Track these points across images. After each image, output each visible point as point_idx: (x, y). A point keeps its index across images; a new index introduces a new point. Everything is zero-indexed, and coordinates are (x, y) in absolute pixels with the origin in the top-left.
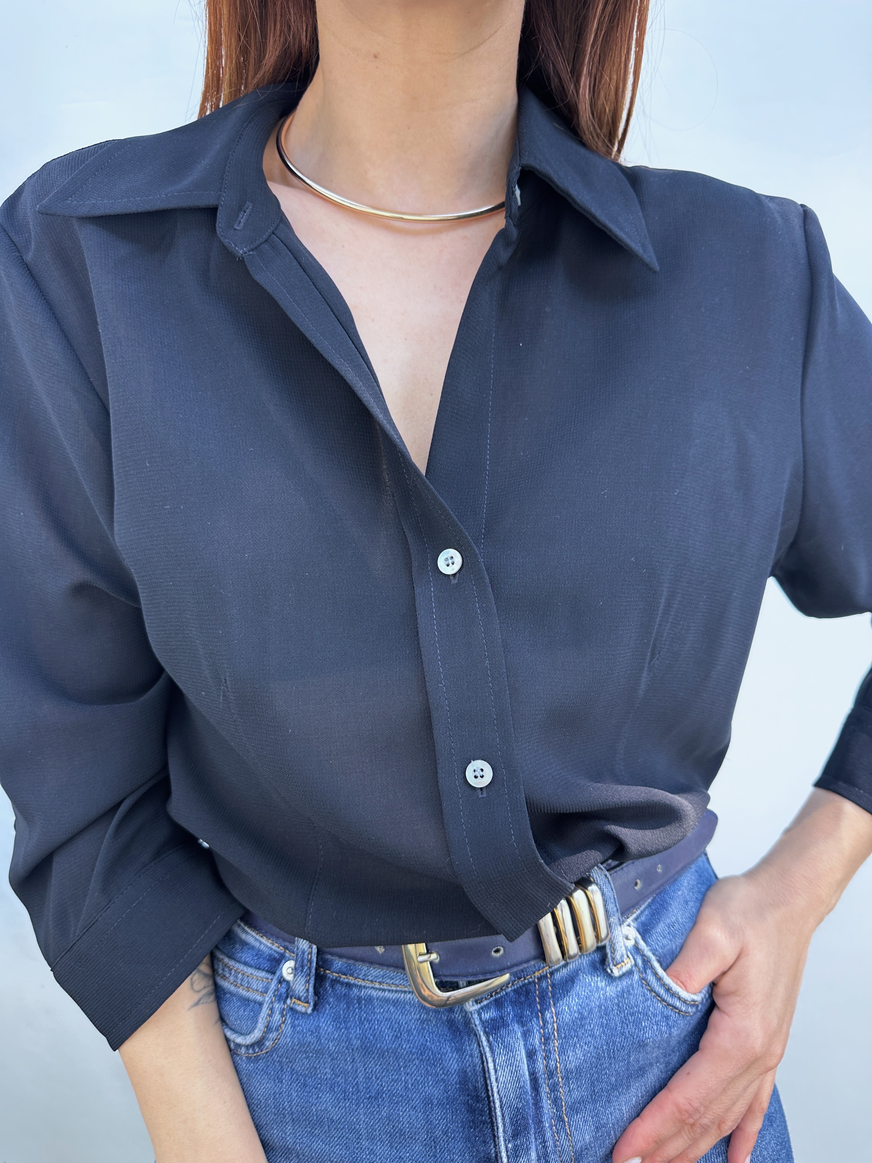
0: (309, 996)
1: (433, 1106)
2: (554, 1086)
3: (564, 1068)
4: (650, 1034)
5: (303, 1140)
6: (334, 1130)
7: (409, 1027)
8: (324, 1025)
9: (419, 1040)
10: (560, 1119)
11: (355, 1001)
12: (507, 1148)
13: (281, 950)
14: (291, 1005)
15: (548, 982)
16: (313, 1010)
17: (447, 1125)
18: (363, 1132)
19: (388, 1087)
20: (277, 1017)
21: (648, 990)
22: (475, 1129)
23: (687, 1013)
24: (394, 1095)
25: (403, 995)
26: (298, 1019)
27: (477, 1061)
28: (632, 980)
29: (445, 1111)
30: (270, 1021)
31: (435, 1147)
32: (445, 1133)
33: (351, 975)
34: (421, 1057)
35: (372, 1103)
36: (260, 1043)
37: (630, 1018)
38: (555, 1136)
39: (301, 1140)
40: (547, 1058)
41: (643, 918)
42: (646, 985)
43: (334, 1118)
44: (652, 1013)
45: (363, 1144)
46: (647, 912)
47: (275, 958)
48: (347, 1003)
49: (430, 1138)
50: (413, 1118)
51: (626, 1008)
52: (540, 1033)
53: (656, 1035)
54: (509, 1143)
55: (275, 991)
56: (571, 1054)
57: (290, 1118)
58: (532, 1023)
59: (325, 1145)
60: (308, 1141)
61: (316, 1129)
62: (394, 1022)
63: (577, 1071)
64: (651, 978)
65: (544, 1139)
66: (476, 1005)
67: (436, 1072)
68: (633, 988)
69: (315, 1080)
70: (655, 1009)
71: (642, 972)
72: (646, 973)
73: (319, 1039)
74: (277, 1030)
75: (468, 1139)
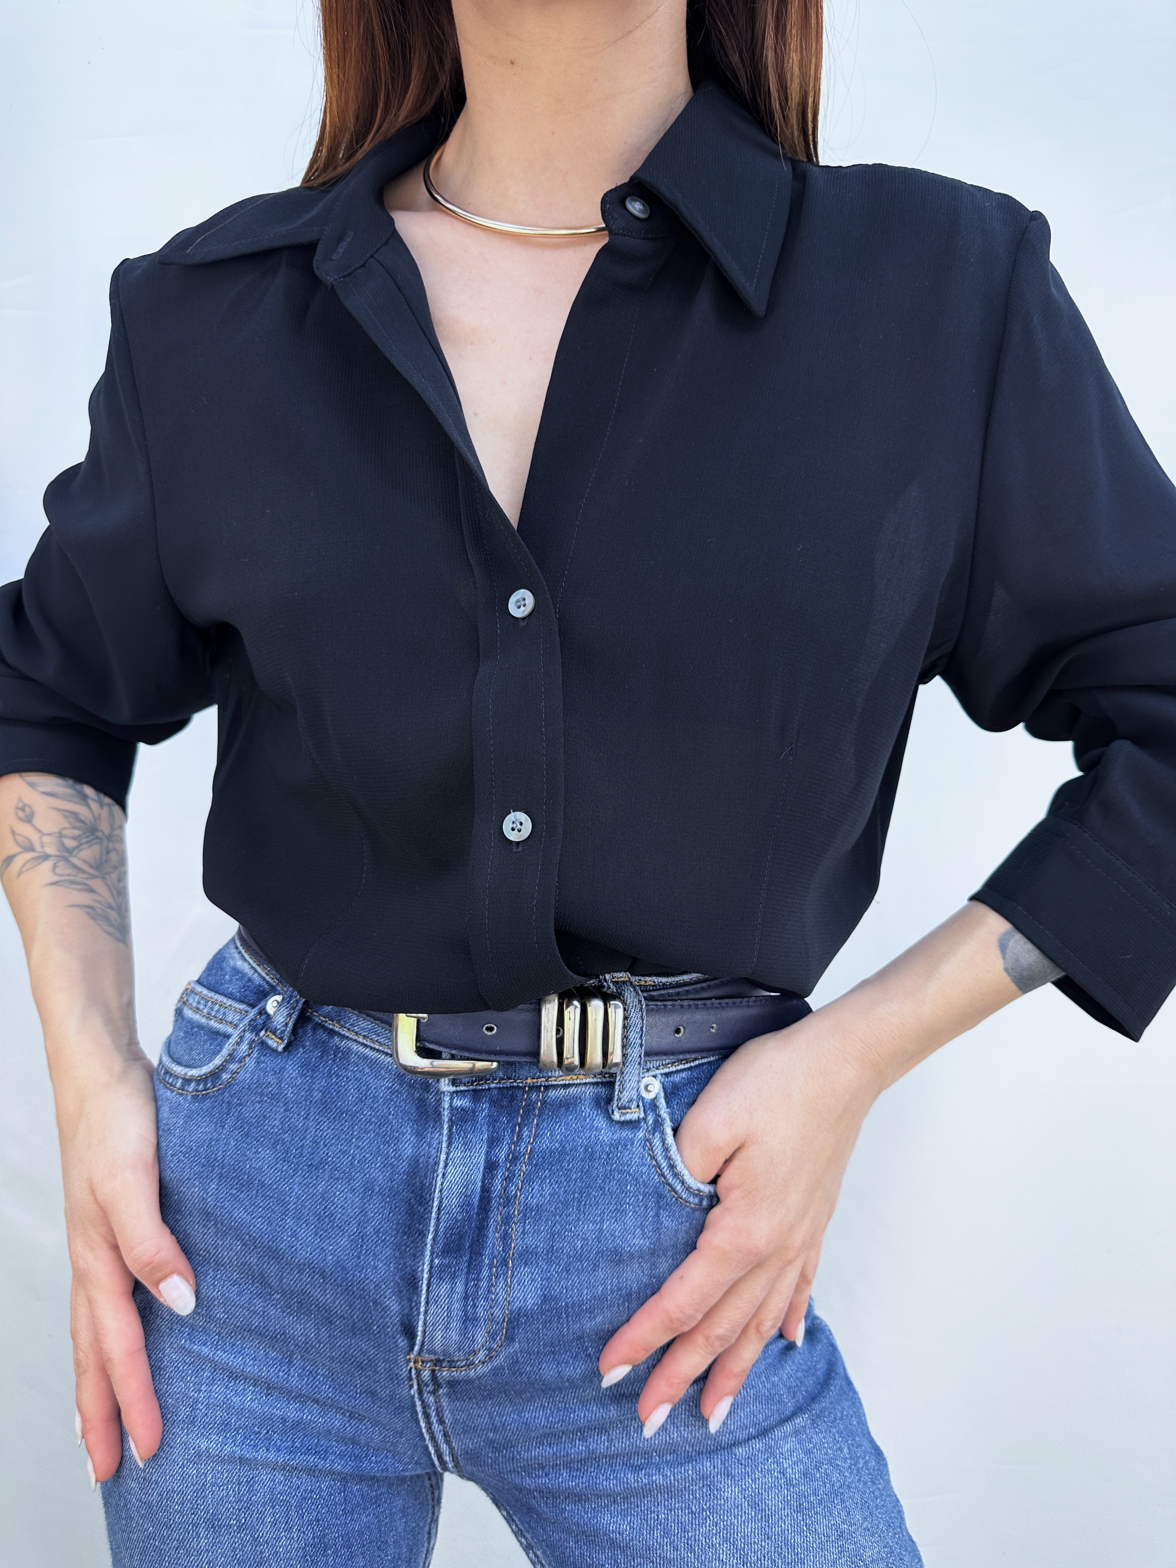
0: (286, 1032)
1: (373, 1194)
2: (507, 1218)
3: (523, 1200)
4: (631, 1201)
5: (225, 1205)
6: (262, 1197)
7: (377, 1094)
8: (290, 1068)
9: (383, 1111)
10: (504, 1262)
11: (332, 1053)
12: (432, 1261)
13: (273, 982)
14: (264, 1038)
15: (539, 1096)
16: (285, 1049)
17: (381, 1222)
18: (291, 1206)
19: (333, 1158)
20: (244, 1047)
21: (649, 1154)
22: (408, 1237)
23: (686, 1202)
24: (336, 1170)
25: (383, 1057)
26: (265, 1055)
27: (433, 1152)
28: (635, 1136)
29: (383, 1204)
30: (236, 1049)
31: (362, 1246)
32: (377, 1232)
33: (338, 1022)
34: (378, 1130)
35: (311, 1173)
36: (215, 1075)
37: (616, 1174)
38: (492, 1280)
39: (223, 1204)
40: (508, 1179)
41: (677, 1078)
42: (649, 1149)
43: (266, 1182)
44: (643, 1181)
45: (287, 1222)
46: (684, 1075)
47: (263, 991)
48: (323, 1052)
49: (360, 1233)
50: (349, 1202)
51: (616, 1163)
52: (510, 1148)
53: (638, 1206)
54: (436, 1257)
55: (252, 1020)
56: (536, 1187)
57: (219, 1172)
58: (504, 1133)
59: (247, 1215)
60: (230, 1206)
61: (242, 1192)
62: (363, 1084)
63: (538, 1211)
64: (657, 1142)
65: (478, 1276)
66: (451, 1086)
67: (388, 1152)
68: (632, 1144)
69: (260, 1131)
70: (649, 1179)
71: (650, 1131)
72: (654, 1135)
73: (280, 1082)
74: (240, 1061)
75: (398, 1247)
